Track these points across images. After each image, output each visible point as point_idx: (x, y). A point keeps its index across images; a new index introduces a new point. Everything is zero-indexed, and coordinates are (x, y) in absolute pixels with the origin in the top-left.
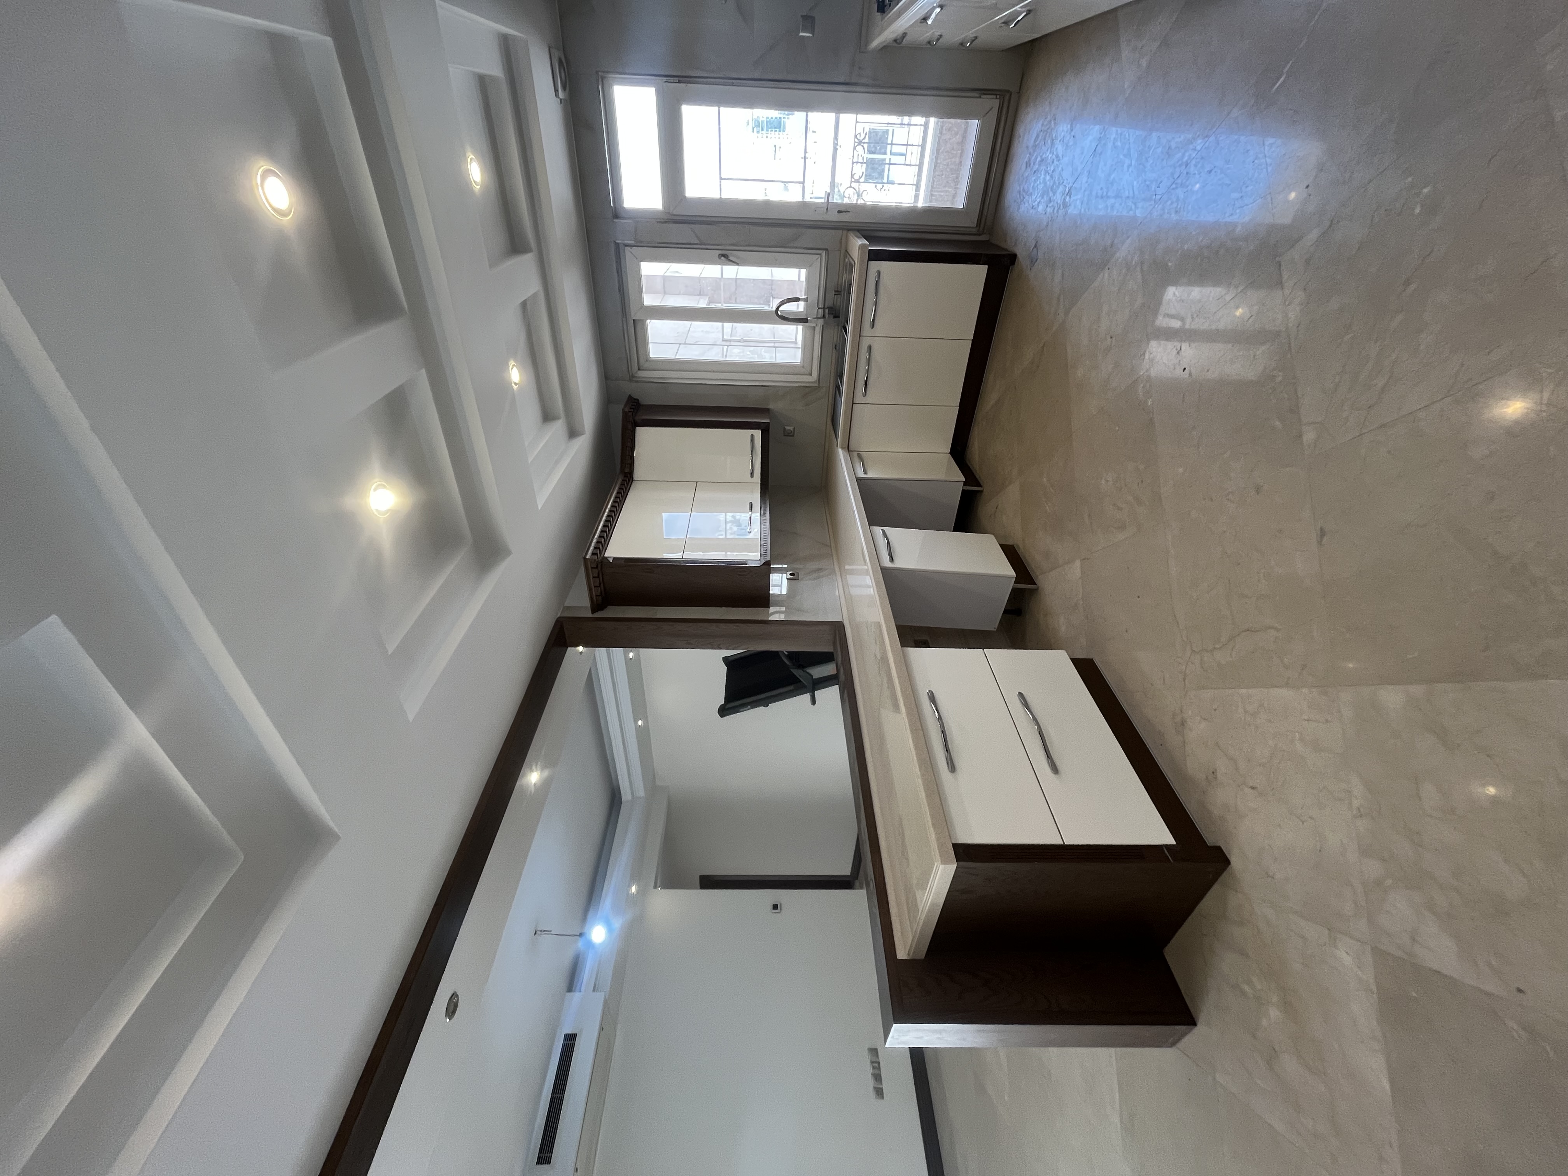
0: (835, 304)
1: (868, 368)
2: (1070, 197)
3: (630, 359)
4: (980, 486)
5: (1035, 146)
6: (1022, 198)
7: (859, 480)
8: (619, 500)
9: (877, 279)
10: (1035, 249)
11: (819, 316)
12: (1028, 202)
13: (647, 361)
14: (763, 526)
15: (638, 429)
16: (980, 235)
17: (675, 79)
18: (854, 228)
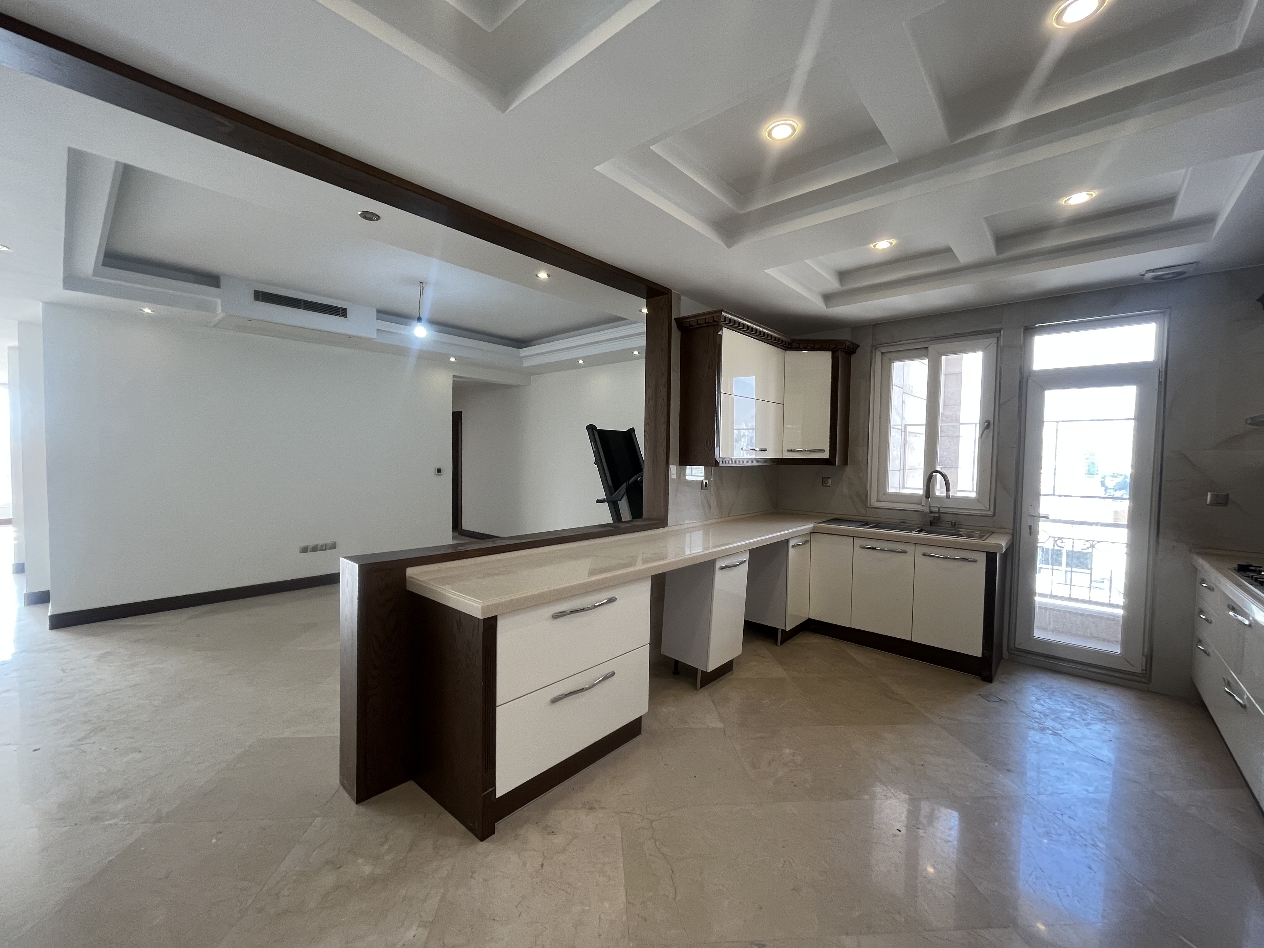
0: (943, 522)
1: (886, 550)
2: (1051, 734)
3: (892, 345)
4: (782, 643)
5: (1097, 704)
6: (1046, 690)
7: (787, 541)
8: (769, 338)
9: (969, 559)
10: (998, 700)
11: (932, 508)
12: (1042, 696)
13: (890, 359)
14: (747, 460)
15: (830, 353)
16: (1008, 651)
17: (1163, 379)
18: (1015, 539)
